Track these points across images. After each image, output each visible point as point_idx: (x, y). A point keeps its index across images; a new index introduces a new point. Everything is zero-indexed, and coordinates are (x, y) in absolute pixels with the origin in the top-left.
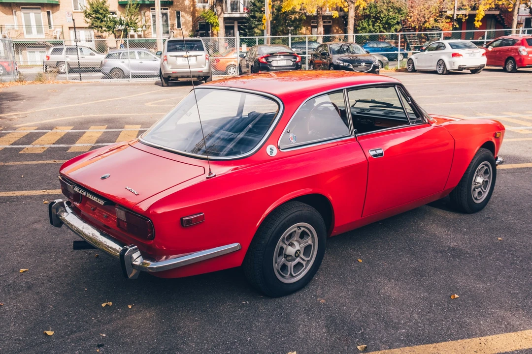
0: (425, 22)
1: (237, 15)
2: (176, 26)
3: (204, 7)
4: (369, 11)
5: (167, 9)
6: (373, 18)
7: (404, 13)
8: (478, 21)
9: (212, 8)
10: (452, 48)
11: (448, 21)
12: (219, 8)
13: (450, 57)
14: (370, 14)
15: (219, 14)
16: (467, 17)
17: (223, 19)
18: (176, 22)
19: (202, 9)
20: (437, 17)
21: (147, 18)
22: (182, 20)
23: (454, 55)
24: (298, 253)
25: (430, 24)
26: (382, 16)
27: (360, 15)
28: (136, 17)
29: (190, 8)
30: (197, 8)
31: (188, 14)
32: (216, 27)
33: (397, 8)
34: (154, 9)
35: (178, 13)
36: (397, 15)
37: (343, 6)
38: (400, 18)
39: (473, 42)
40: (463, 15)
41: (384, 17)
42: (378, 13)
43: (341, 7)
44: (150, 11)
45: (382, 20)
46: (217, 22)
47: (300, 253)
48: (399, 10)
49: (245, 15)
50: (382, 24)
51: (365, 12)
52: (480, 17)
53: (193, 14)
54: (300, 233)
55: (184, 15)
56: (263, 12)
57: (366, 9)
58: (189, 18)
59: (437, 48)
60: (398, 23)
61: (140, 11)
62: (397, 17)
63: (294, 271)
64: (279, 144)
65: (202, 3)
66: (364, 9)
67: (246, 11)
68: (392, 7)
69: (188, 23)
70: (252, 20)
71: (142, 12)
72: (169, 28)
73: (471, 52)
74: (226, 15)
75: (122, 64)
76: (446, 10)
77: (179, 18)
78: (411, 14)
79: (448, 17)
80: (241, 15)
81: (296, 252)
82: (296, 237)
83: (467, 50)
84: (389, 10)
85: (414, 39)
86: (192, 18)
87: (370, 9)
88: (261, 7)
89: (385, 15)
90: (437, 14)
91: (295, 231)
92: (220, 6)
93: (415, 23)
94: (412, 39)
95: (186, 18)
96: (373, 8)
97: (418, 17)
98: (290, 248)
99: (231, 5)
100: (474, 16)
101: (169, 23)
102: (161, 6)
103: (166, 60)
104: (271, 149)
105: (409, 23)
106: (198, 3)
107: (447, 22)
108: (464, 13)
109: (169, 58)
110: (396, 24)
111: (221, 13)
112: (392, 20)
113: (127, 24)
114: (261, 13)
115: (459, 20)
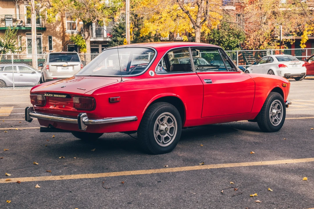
0: (260, 45)
1: (101, 39)
2: (48, 49)
3: (72, 33)
4: (213, 37)
5: (41, 34)
6: (216, 42)
7: (242, 38)
8: (303, 44)
9: (80, 33)
10: (279, 61)
11: (279, 44)
12: (86, 34)
13: (277, 68)
14: (214, 39)
15: (86, 38)
16: (294, 41)
17: (89, 42)
18: (48, 45)
19: (71, 35)
20: (270, 41)
21: (22, 42)
22: (53, 44)
23: (280, 66)
24: (167, 129)
25: (264, 47)
26: (224, 40)
27: (205, 40)
28: (13, 41)
29: (60, 34)
30: (67, 34)
31: (58, 38)
32: (84, 49)
33: (236, 34)
34: (31, 34)
35: (50, 37)
36: (237, 39)
37: (191, 32)
38: (240, 42)
39: (297, 58)
40: (291, 39)
41: (225, 41)
42: (221, 38)
43: (189, 33)
44: (25, 36)
45: (224, 44)
46: (84, 45)
47: (168, 129)
48: (238, 36)
49: (108, 40)
50: (224, 47)
51: (210, 37)
52: (305, 41)
53: (63, 38)
54: (167, 119)
55: (55, 39)
56: (124, 37)
57: (211, 35)
58: (60, 42)
59: (267, 62)
60: (238, 46)
61: (17, 35)
62: (236, 41)
63: (164, 141)
64: (155, 71)
65: (71, 29)
66: (209, 35)
67: (109, 36)
68: (232, 33)
69: (59, 46)
70: (114, 43)
71: (18, 36)
72: (42, 50)
73: (294, 63)
74: (92, 40)
75: (5, 76)
76: (277, 36)
77: (50, 42)
78: (248, 39)
79: (279, 41)
80: (105, 40)
81: (166, 129)
82: (165, 121)
83: (290, 62)
84: (229, 35)
85: (252, 59)
86: (62, 42)
87: (214, 35)
88: (122, 33)
89: (227, 39)
90: (270, 39)
91: (165, 117)
92: (87, 31)
93: (252, 46)
94: (250, 59)
95: (57, 42)
96: (216, 34)
97: (254, 41)
98: (162, 126)
99: (96, 31)
100: (300, 40)
101: (42, 46)
102: (37, 32)
103: (48, 68)
104: (151, 72)
105: (247, 46)
106: (67, 29)
107: (278, 46)
108: (292, 38)
109: (50, 67)
110: (236, 47)
111: (88, 37)
112: (233, 44)
113: (6, 46)
114: (122, 37)
115: (288, 44)
